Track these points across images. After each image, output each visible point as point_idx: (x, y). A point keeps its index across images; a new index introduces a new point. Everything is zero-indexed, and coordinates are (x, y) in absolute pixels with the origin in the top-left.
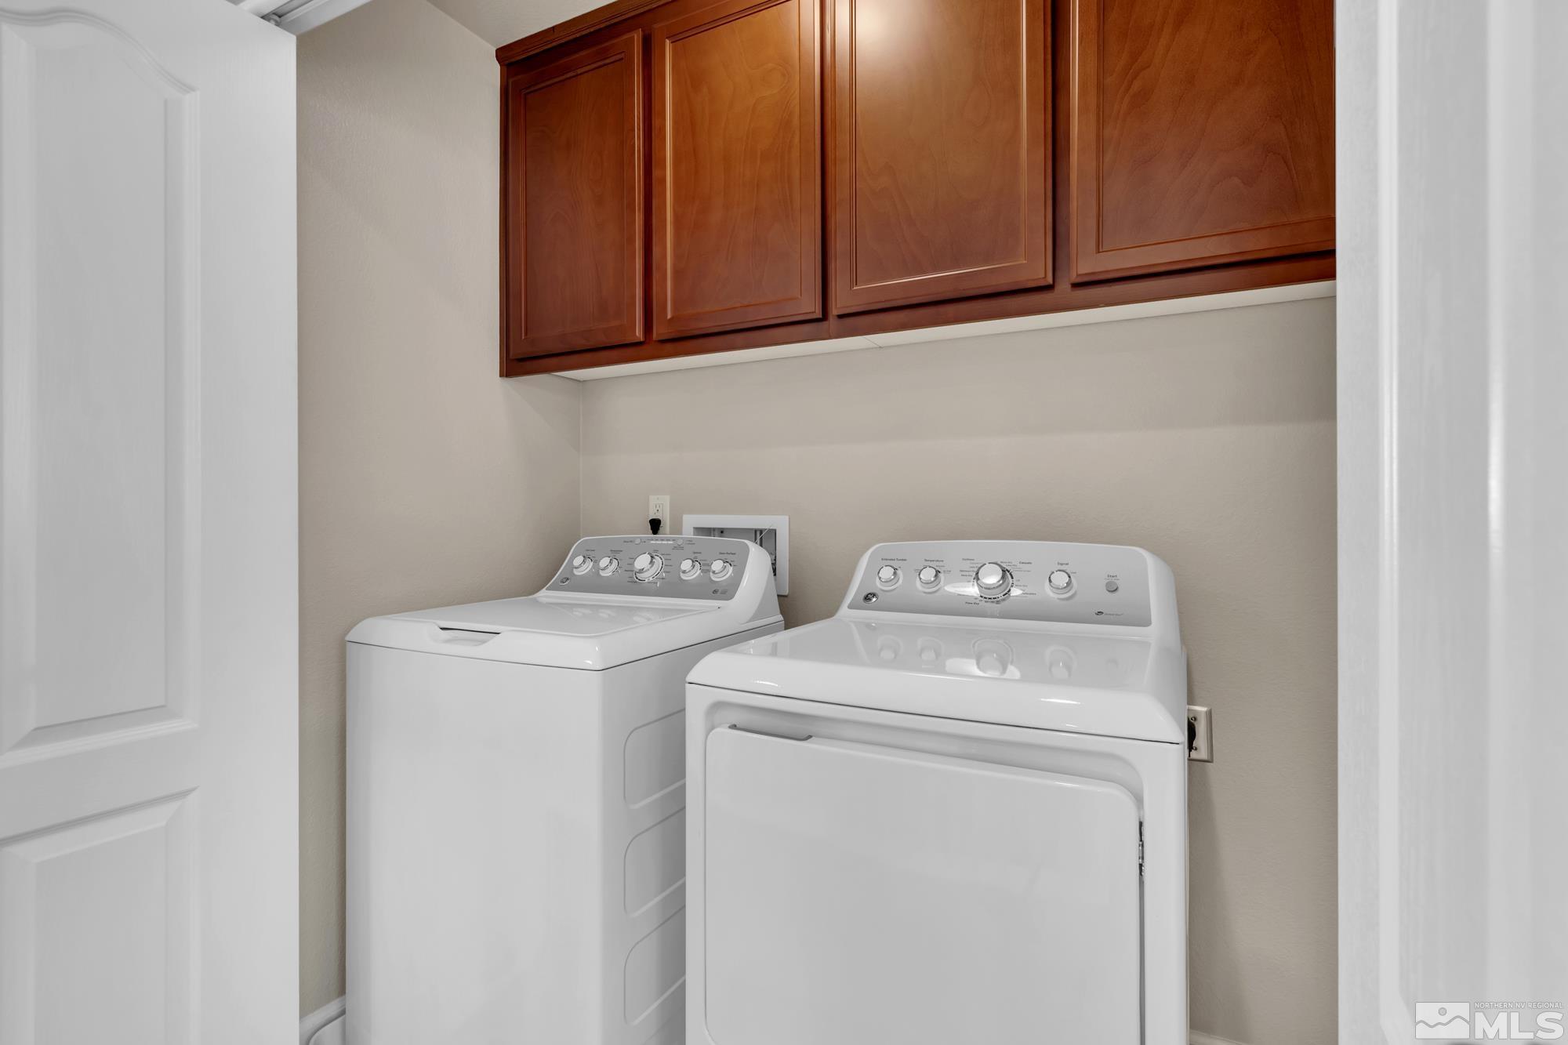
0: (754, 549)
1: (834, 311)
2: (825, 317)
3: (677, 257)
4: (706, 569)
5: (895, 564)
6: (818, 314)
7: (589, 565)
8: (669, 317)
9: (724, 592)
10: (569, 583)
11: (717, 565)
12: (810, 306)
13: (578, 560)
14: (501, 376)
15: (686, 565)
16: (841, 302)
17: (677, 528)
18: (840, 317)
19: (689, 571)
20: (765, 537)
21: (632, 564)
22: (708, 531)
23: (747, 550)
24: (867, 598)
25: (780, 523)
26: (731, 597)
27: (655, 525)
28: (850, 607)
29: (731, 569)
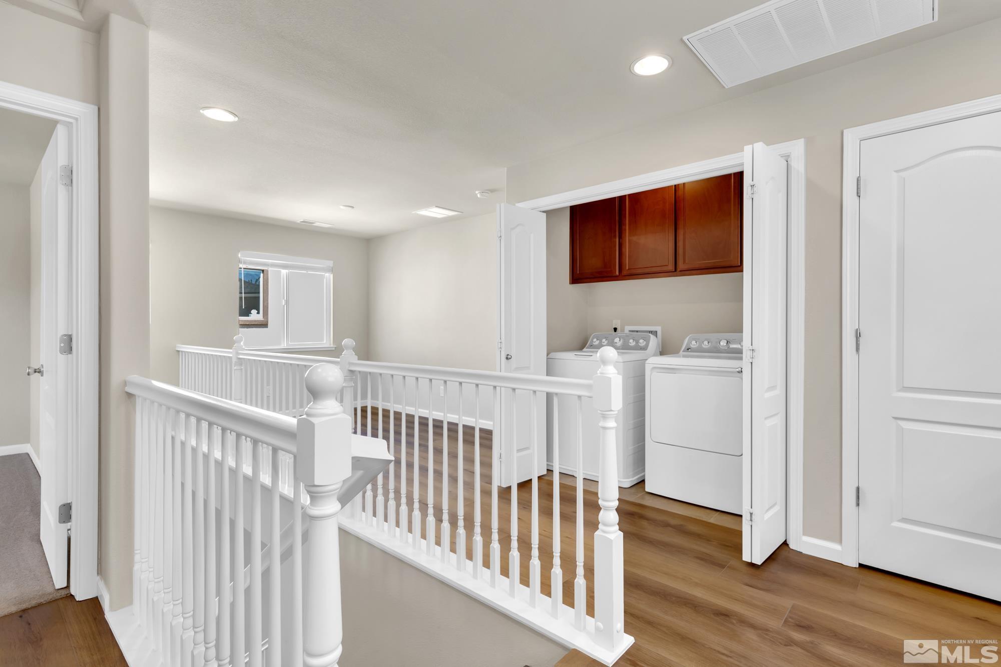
0: (652, 337)
1: (678, 270)
2: (676, 270)
3: (629, 251)
4: (637, 342)
5: (696, 340)
6: (674, 270)
7: (598, 341)
8: (627, 268)
9: (645, 348)
10: (591, 346)
11: (641, 341)
12: (671, 267)
13: (595, 340)
14: (570, 284)
15: (631, 341)
16: (681, 266)
17: (623, 330)
18: (680, 271)
19: (632, 343)
20: (655, 333)
21: (613, 341)
22: (633, 331)
23: (650, 337)
24: (688, 349)
25: (658, 329)
26: (646, 350)
27: (615, 329)
28: (683, 351)
29: (645, 342)
